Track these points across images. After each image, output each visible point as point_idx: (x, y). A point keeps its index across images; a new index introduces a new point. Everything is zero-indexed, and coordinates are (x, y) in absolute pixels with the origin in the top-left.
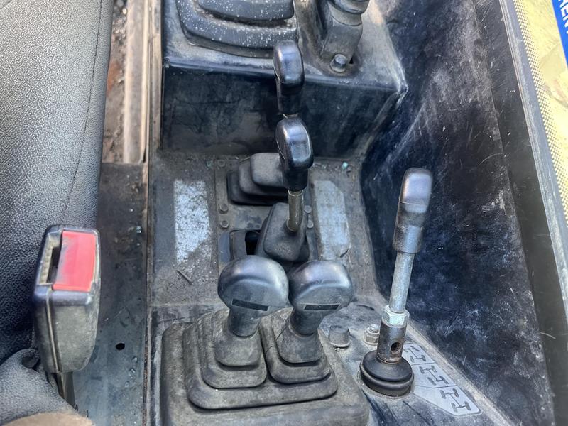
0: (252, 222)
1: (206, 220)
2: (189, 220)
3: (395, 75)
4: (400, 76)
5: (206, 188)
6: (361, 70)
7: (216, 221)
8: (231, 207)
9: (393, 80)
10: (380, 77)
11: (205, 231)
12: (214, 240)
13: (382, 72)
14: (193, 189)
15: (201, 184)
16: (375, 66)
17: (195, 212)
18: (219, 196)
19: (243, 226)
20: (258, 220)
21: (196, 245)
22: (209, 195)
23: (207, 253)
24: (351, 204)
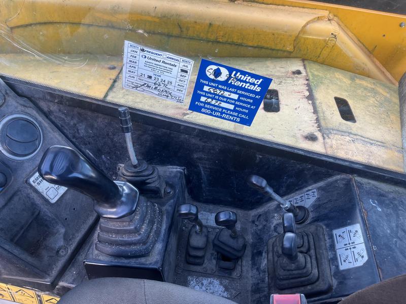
0: (213, 257)
1: (209, 280)
2: (208, 288)
3: (175, 170)
4: (177, 168)
5: (192, 276)
6: (171, 183)
7: (210, 274)
8: (204, 266)
9: (177, 171)
10: (175, 176)
11: (215, 281)
12: (219, 277)
13: (173, 175)
14: (192, 282)
15: (189, 278)
16: (168, 176)
17: (205, 284)
18: (198, 271)
19: (214, 262)
20: (212, 254)
21: (221, 287)
22: (196, 276)
23: (226, 282)
24: (208, 210)
